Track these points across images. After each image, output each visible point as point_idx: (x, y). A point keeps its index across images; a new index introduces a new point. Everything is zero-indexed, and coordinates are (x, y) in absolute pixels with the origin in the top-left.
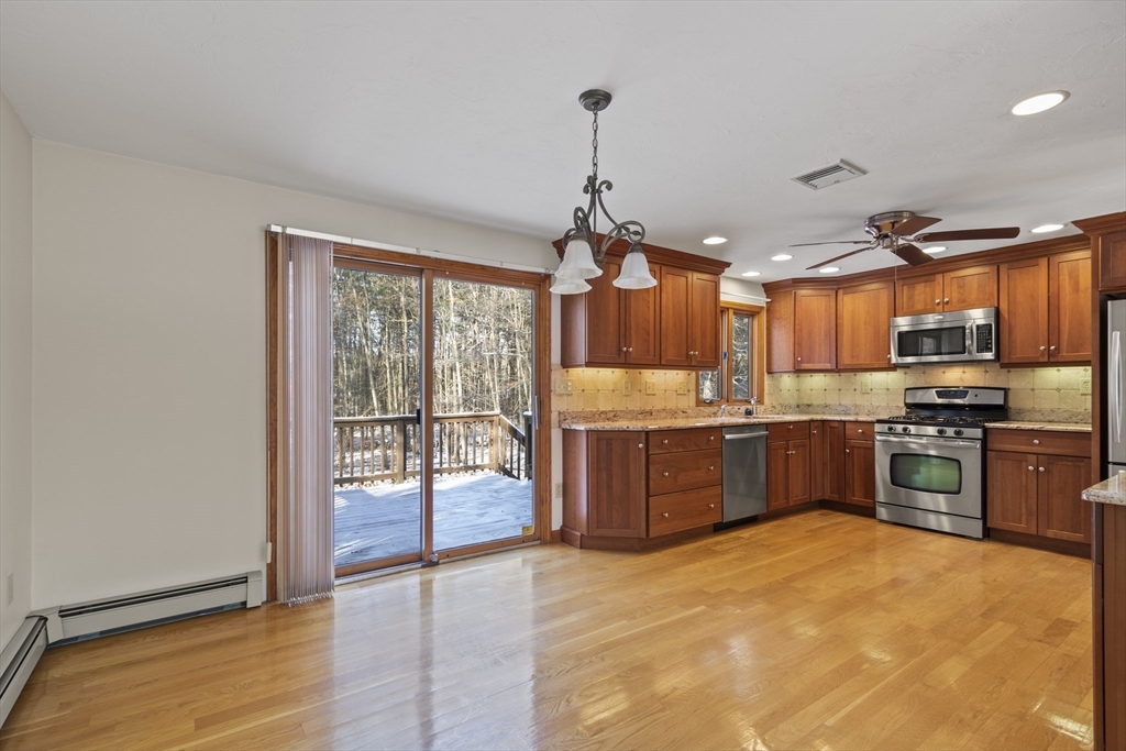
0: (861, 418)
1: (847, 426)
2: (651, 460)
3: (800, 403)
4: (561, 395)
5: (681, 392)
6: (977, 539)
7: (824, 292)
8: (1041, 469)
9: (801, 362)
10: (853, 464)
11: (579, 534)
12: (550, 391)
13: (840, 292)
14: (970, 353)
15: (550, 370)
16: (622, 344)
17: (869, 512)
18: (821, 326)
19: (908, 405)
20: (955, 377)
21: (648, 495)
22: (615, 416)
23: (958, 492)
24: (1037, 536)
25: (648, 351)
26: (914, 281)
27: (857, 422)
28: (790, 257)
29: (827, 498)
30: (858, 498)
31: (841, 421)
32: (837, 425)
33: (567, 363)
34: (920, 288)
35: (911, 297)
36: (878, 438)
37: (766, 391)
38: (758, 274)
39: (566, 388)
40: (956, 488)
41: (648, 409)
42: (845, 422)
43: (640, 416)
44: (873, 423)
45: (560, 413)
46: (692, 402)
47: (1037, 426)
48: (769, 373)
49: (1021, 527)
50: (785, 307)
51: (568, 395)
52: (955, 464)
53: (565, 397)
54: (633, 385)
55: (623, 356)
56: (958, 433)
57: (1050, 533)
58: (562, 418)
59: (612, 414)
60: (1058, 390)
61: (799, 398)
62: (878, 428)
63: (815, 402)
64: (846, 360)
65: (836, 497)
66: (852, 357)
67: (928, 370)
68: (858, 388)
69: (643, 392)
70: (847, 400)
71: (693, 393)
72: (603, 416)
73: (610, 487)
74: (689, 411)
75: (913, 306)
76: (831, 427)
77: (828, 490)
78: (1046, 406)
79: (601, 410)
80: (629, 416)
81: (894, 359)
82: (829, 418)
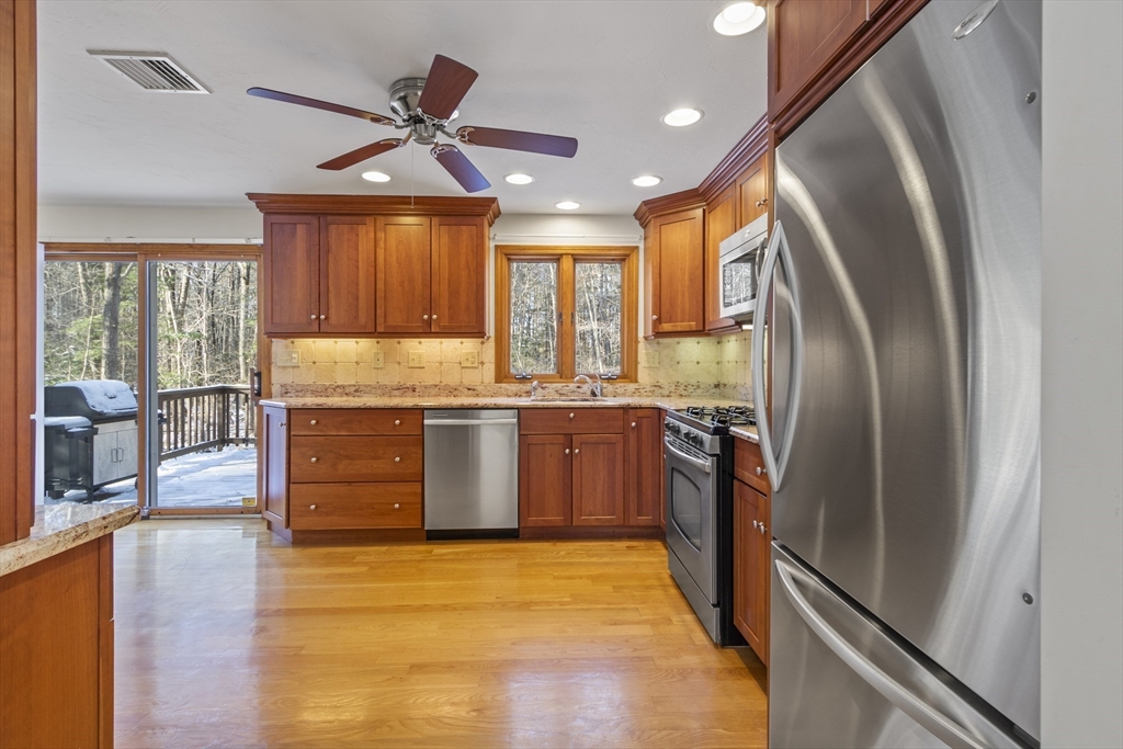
2: (293, 441)
4: (282, 367)
5: (467, 364)
13: (707, 211)
21: (289, 481)
22: (358, 391)
25: (356, 317)
37: (643, 364)
39: (291, 360)
41: (409, 384)
45: (282, 385)
46: (490, 378)
48: (646, 338)
51: (293, 367)
53: (291, 370)
54: (387, 356)
55: (314, 325)
69: (404, 364)
71: (490, 367)
72: (339, 390)
79: (339, 383)
80: (379, 392)
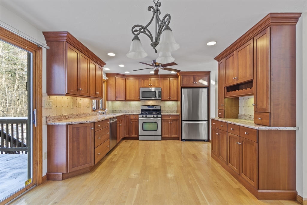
0: (135, 114)
1: (131, 116)
2: (95, 134)
3: (113, 110)
4: (47, 109)
5: (88, 107)
6: (160, 140)
7: (123, 79)
8: (171, 123)
9: (117, 98)
10: (132, 126)
11: (61, 174)
12: (42, 107)
13: (127, 79)
14: (157, 98)
15: (42, 96)
16: (79, 87)
17: (137, 138)
18: (122, 88)
19: (142, 110)
20: (150, 103)
21: (94, 148)
23: (157, 130)
24: (170, 137)
25: (86, 91)
26: (145, 79)
27: (133, 115)
28: (124, 66)
29: (125, 136)
30: (133, 135)
31: (129, 115)
32: (128, 116)
33: (50, 93)
34: (146, 81)
35: (144, 83)
36: (140, 118)
37: (106, 107)
38: (109, 69)
39: (49, 105)
40: (156, 129)
41: (79, 113)
42: (130, 115)
43: (77, 117)
44: (138, 115)
45: (46, 117)
46: (91, 111)
47: (166, 114)
48: (107, 101)
49: (167, 136)
50: (112, 81)
51: (50, 108)
52: (156, 123)
54: (74, 103)
55: (79, 91)
56: (157, 116)
57: (173, 136)
58: (48, 119)
59: (68, 116)
60: (168, 106)
61: (112, 108)
62: (139, 116)
63: (117, 110)
64: (128, 98)
65: (128, 136)
66: (130, 97)
67: (145, 101)
68: (129, 106)
69: (77, 107)
70: (126, 109)
71: (91, 107)
72: (64, 117)
73: (78, 148)
74: (90, 114)
75: (144, 85)
76: (126, 117)
77: (125, 134)
78: (167, 110)
79: (64, 115)
80: (73, 117)
81: (141, 98)
82: (126, 114)
